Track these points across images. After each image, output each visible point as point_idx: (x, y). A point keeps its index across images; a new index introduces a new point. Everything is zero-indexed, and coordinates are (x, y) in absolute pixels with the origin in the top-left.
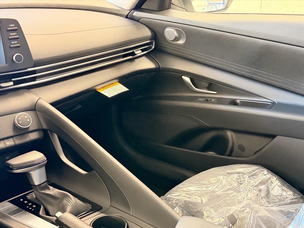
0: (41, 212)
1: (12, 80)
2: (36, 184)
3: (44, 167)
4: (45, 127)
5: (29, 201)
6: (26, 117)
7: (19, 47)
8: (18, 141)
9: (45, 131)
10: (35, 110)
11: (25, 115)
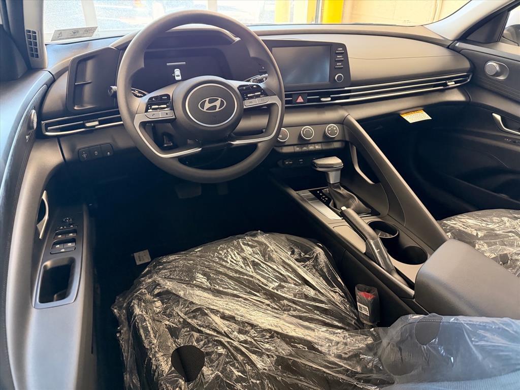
0: (330, 205)
1: (331, 96)
2: (331, 182)
3: (340, 171)
4: (347, 139)
5: (323, 194)
6: (335, 128)
7: (342, 68)
8: (325, 147)
9: (346, 143)
10: (343, 124)
11: (334, 127)
